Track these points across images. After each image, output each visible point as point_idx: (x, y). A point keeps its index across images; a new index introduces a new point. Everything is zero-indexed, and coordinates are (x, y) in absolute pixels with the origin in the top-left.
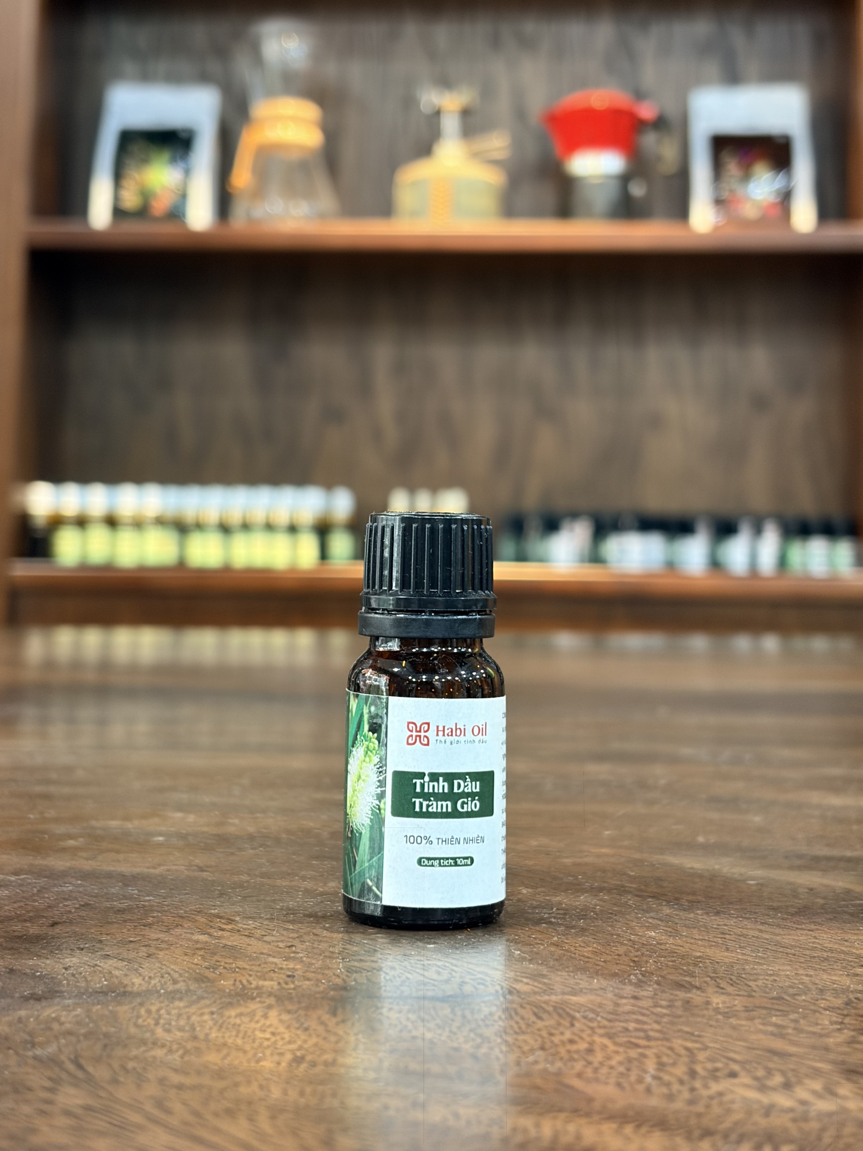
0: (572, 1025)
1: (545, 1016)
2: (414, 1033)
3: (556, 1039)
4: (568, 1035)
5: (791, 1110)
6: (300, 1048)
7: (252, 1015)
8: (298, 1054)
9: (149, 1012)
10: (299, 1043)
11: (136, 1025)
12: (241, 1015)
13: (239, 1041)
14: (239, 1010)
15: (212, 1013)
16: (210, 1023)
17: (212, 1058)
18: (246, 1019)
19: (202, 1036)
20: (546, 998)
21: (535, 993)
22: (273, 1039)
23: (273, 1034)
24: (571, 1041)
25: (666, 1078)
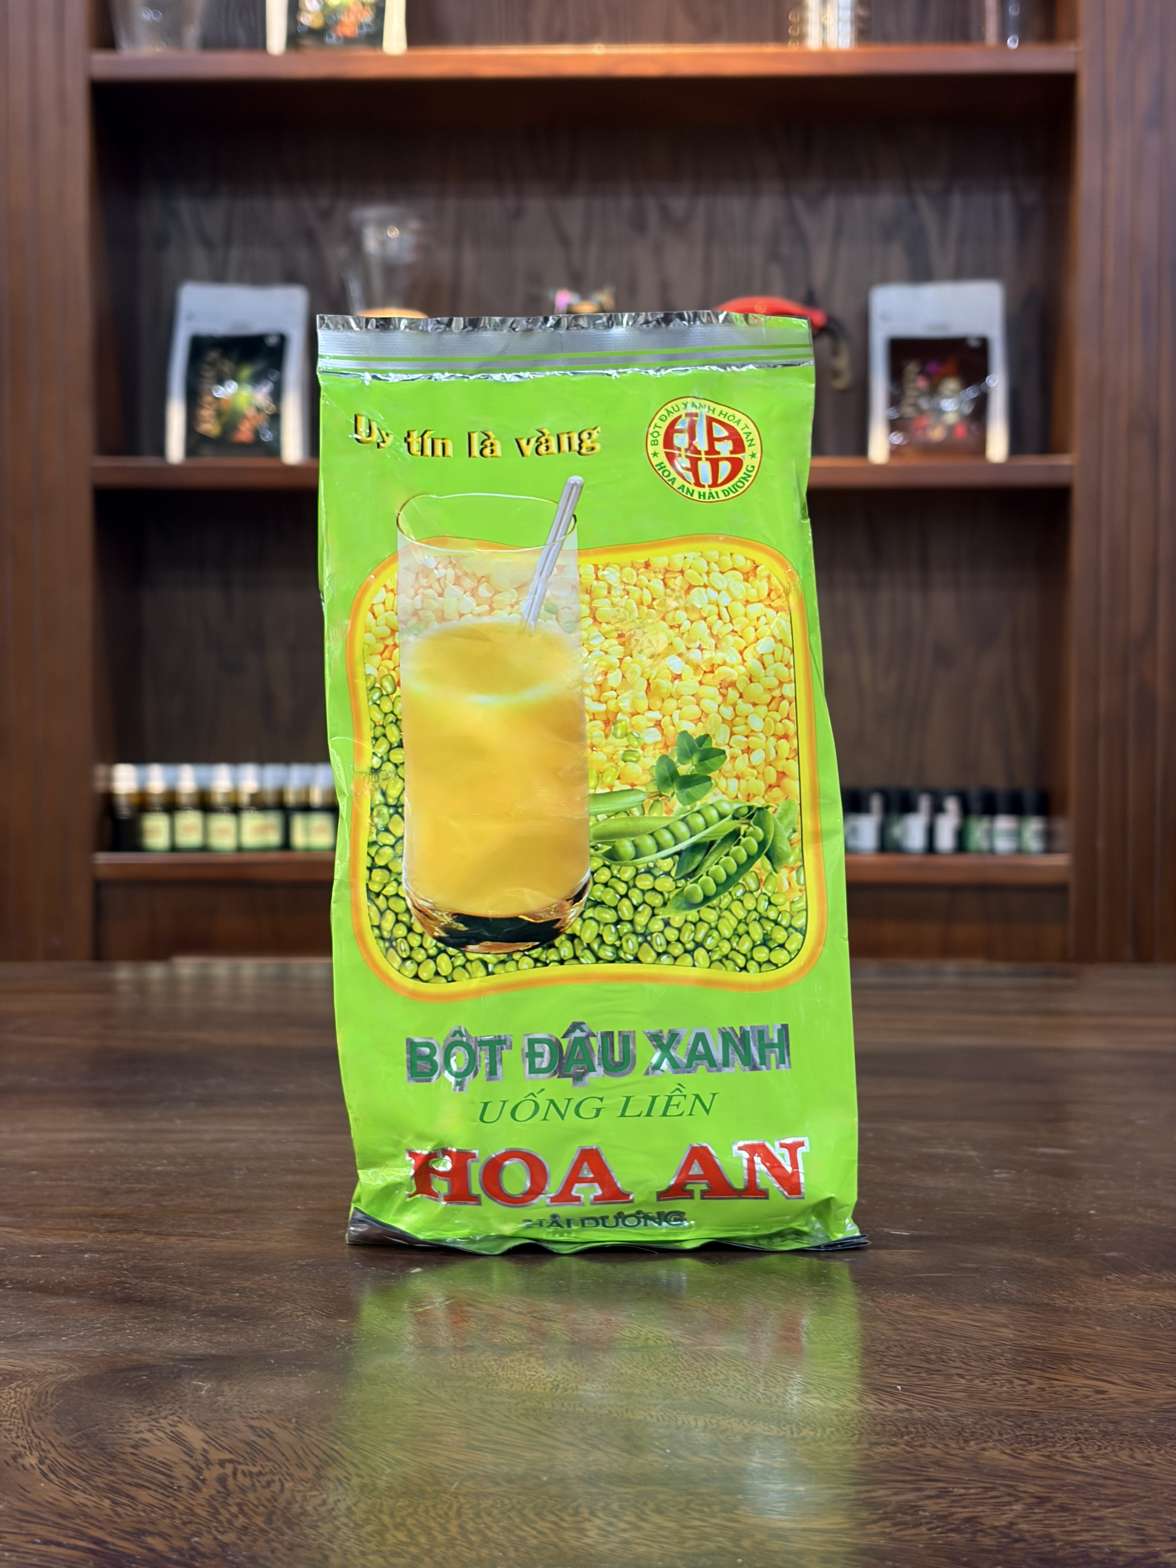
0: (716, 1364)
1: (699, 1359)
2: (622, 1371)
3: (706, 1374)
4: (713, 1370)
5: (837, 1410)
6: (555, 1380)
7: (520, 1360)
8: (555, 1383)
9: (455, 1359)
10: (554, 1377)
11: (452, 1368)
12: (512, 1361)
13: (517, 1376)
14: (512, 1358)
15: (495, 1360)
16: (496, 1367)
17: (505, 1386)
18: (517, 1363)
19: (494, 1374)
20: (699, 1348)
21: (694, 1345)
22: (538, 1375)
23: (536, 1372)
24: (716, 1374)
25: (769, 1394)
